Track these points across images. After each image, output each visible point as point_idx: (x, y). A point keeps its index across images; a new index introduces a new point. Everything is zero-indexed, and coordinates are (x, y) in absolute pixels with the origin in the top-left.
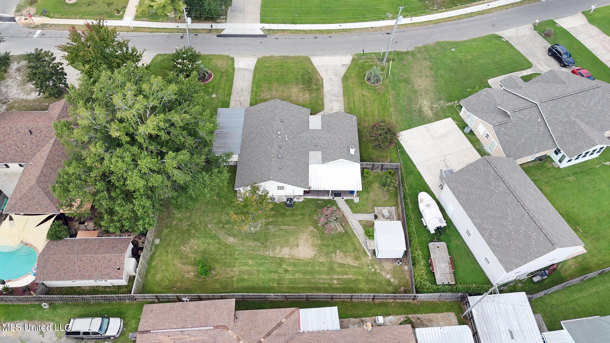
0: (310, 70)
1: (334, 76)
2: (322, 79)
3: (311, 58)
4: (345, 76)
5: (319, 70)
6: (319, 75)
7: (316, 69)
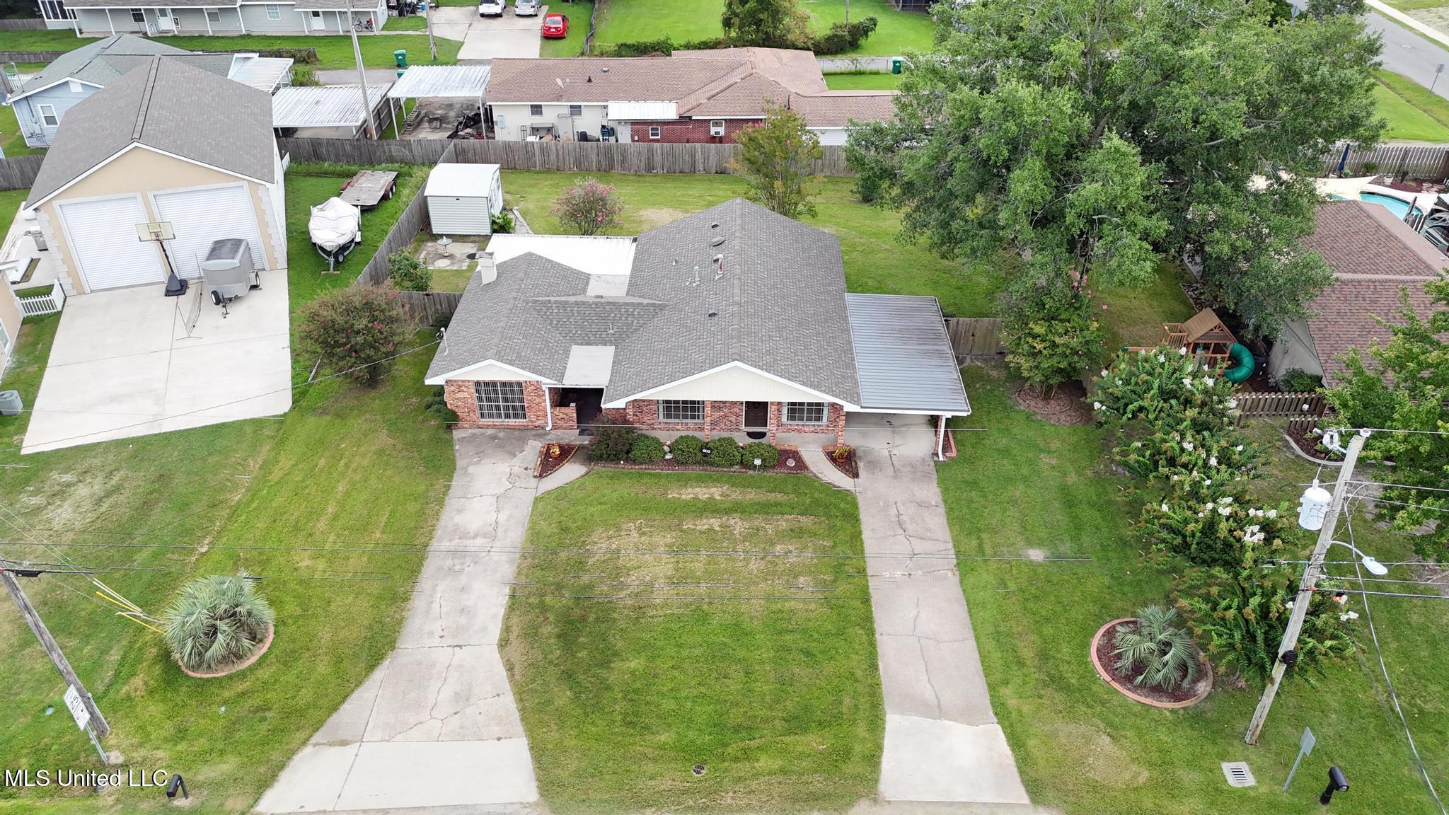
0: (563, 697)
1: (433, 665)
2: (503, 644)
3: (532, 795)
4: (373, 663)
5: (509, 701)
6: (510, 669)
7: (523, 710)
